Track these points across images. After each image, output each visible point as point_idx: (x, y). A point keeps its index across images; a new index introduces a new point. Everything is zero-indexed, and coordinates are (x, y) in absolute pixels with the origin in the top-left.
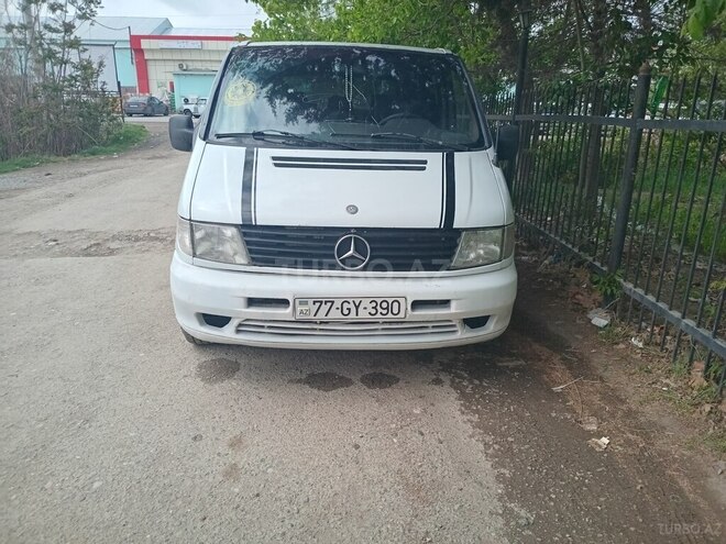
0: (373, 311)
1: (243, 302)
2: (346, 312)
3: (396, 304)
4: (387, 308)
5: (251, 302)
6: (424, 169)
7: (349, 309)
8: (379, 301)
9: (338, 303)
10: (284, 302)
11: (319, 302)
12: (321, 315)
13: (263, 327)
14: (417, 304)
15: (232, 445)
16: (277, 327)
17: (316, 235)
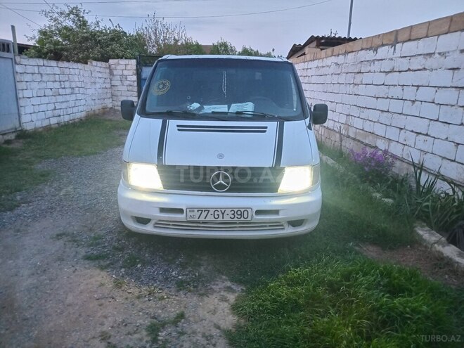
0: (233, 216)
1: (158, 210)
2: (216, 216)
3: (246, 213)
4: (241, 215)
5: (163, 210)
6: (265, 131)
7: (218, 215)
8: (236, 210)
9: (212, 212)
10: (181, 211)
11: (201, 210)
12: (202, 218)
13: (169, 225)
14: (259, 212)
16: (177, 225)
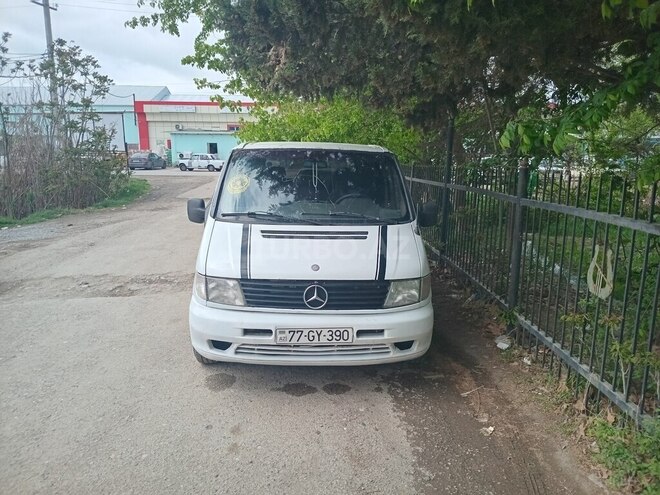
0: (330, 338)
1: (240, 332)
2: (311, 338)
3: (346, 333)
4: (340, 336)
5: (247, 332)
6: (366, 238)
7: (313, 337)
8: (334, 330)
9: (306, 333)
10: (269, 332)
11: (293, 331)
12: (294, 341)
13: (252, 349)
14: (360, 333)
15: (233, 432)
16: (264, 350)
17: (291, 285)
